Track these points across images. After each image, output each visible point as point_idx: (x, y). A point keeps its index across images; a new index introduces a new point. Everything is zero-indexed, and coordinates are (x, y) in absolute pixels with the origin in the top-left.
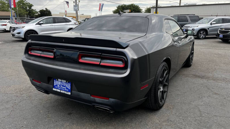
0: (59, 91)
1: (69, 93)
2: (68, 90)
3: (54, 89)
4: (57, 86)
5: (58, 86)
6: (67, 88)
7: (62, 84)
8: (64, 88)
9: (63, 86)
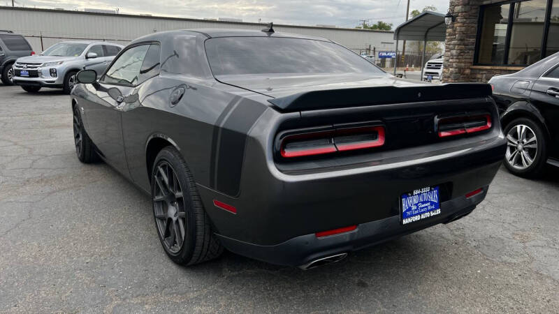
0: (417, 218)
1: (439, 211)
2: (433, 207)
3: (405, 222)
4: (410, 209)
5: (414, 208)
6: (432, 203)
7: (421, 200)
8: (426, 205)
9: (423, 203)
